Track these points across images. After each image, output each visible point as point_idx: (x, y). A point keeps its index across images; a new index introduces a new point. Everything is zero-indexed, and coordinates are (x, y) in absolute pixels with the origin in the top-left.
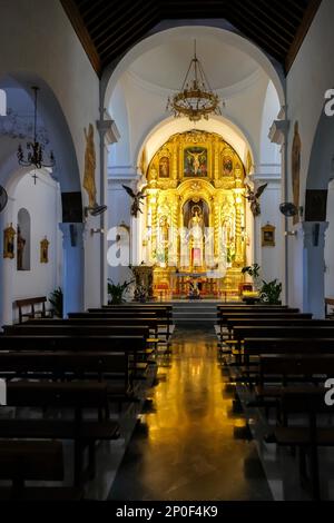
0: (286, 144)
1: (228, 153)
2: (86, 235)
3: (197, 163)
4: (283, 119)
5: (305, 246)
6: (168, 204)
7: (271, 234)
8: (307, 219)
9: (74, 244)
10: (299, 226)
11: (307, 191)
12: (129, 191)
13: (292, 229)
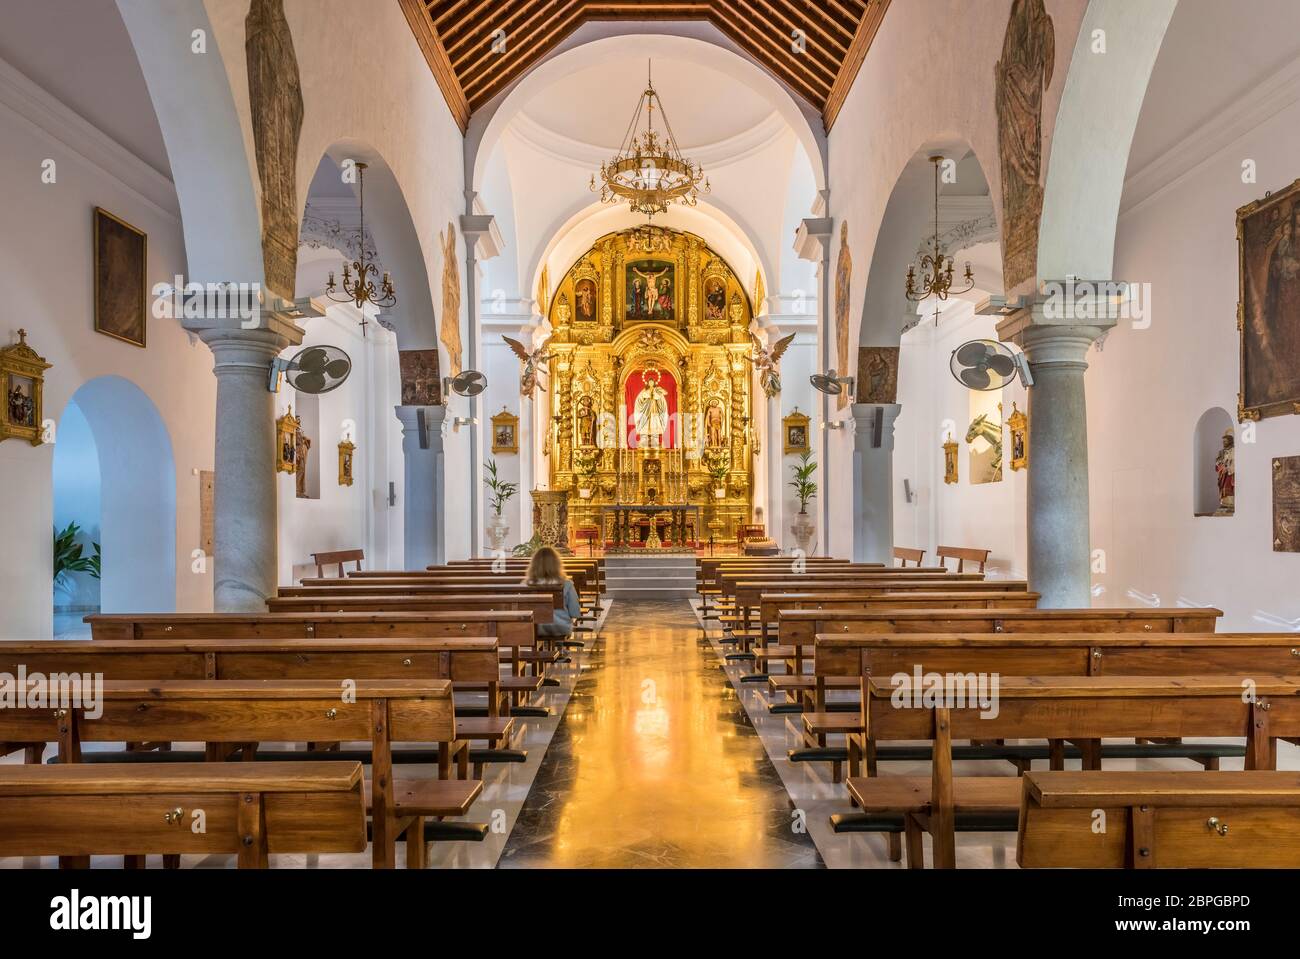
0: (826, 261)
1: (715, 273)
2: (447, 428)
3: (652, 292)
4: (821, 215)
5: (857, 449)
6: (593, 374)
7: (802, 430)
8: (861, 399)
9: (424, 444)
10: (846, 414)
11: (861, 349)
12: (517, 347)
13: (836, 417)
